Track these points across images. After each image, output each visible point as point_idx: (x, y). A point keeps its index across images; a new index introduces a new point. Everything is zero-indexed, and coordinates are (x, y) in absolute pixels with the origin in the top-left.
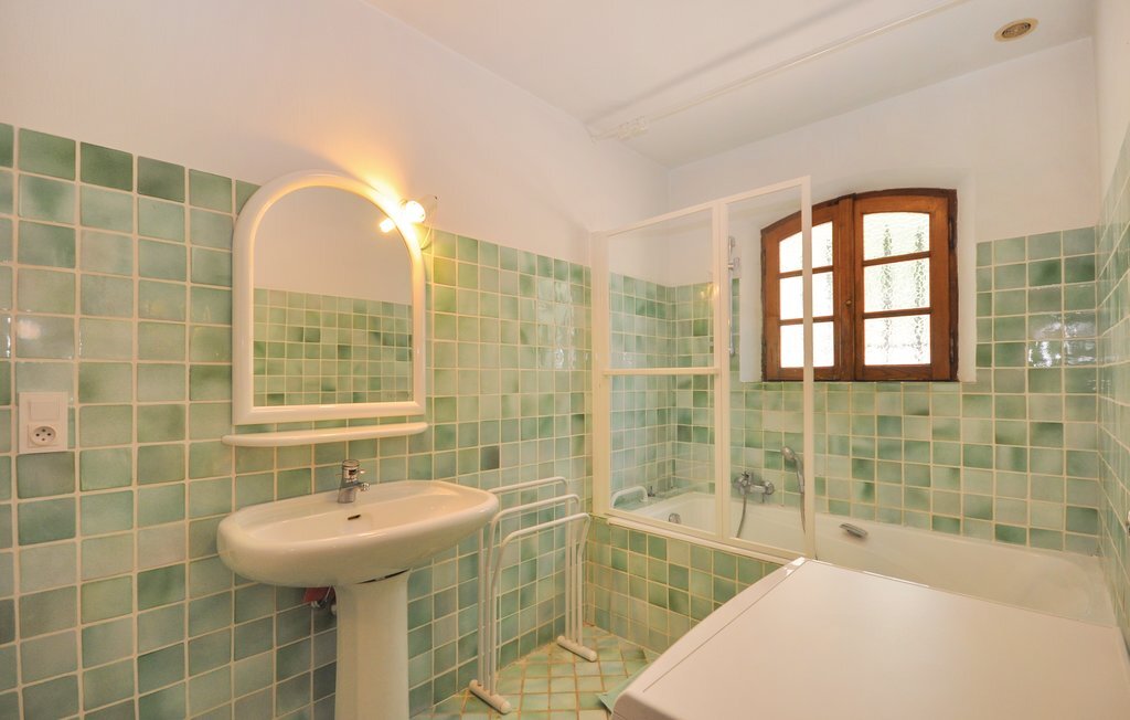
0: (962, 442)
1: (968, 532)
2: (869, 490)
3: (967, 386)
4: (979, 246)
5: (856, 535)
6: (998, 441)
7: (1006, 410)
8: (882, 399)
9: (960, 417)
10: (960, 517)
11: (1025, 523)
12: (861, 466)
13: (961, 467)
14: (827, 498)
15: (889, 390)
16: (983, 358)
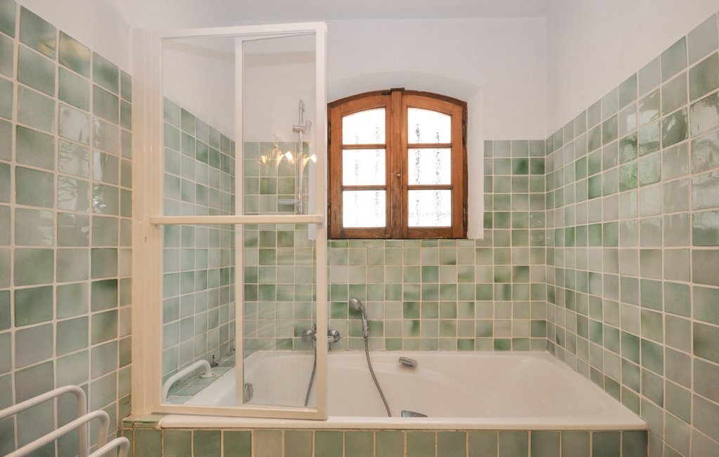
0: (475, 283)
1: (479, 348)
2: (416, 325)
3: (479, 242)
4: (486, 142)
5: (408, 365)
6: (496, 280)
7: (501, 259)
8: (425, 253)
9: (475, 265)
10: (474, 338)
11: (510, 336)
12: (410, 308)
13: (475, 301)
14: (384, 338)
15: (431, 246)
16: (487, 223)
